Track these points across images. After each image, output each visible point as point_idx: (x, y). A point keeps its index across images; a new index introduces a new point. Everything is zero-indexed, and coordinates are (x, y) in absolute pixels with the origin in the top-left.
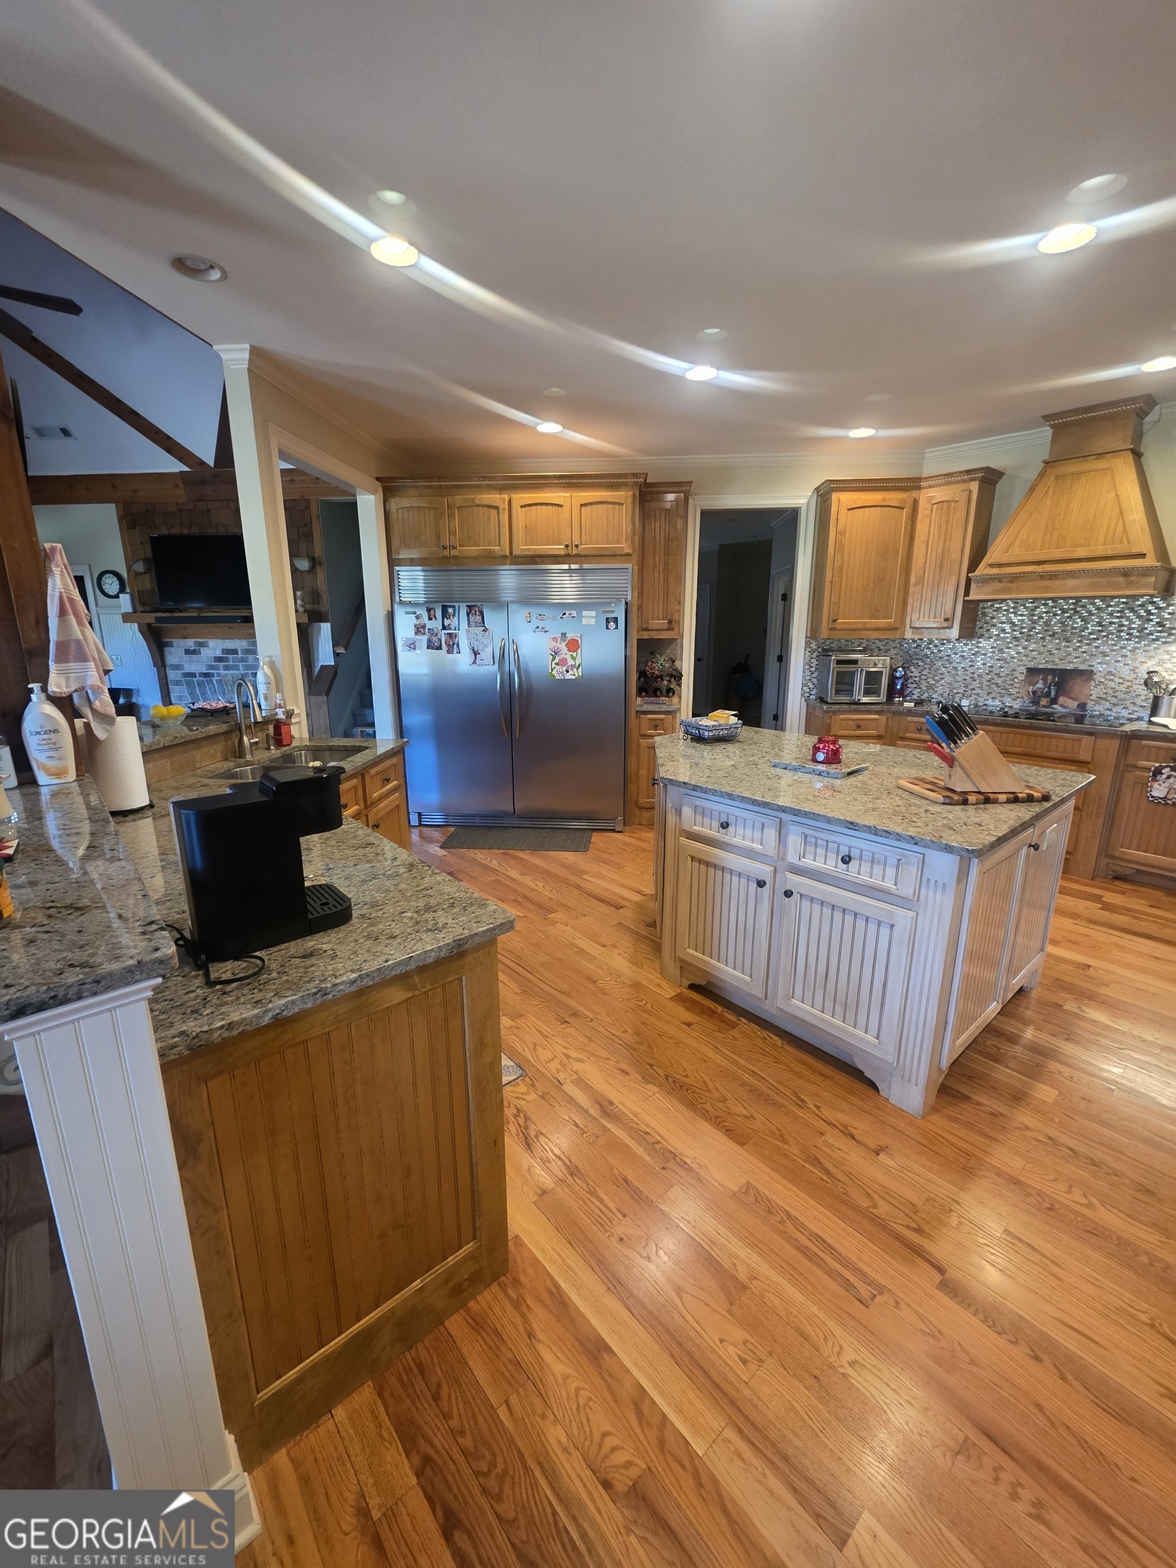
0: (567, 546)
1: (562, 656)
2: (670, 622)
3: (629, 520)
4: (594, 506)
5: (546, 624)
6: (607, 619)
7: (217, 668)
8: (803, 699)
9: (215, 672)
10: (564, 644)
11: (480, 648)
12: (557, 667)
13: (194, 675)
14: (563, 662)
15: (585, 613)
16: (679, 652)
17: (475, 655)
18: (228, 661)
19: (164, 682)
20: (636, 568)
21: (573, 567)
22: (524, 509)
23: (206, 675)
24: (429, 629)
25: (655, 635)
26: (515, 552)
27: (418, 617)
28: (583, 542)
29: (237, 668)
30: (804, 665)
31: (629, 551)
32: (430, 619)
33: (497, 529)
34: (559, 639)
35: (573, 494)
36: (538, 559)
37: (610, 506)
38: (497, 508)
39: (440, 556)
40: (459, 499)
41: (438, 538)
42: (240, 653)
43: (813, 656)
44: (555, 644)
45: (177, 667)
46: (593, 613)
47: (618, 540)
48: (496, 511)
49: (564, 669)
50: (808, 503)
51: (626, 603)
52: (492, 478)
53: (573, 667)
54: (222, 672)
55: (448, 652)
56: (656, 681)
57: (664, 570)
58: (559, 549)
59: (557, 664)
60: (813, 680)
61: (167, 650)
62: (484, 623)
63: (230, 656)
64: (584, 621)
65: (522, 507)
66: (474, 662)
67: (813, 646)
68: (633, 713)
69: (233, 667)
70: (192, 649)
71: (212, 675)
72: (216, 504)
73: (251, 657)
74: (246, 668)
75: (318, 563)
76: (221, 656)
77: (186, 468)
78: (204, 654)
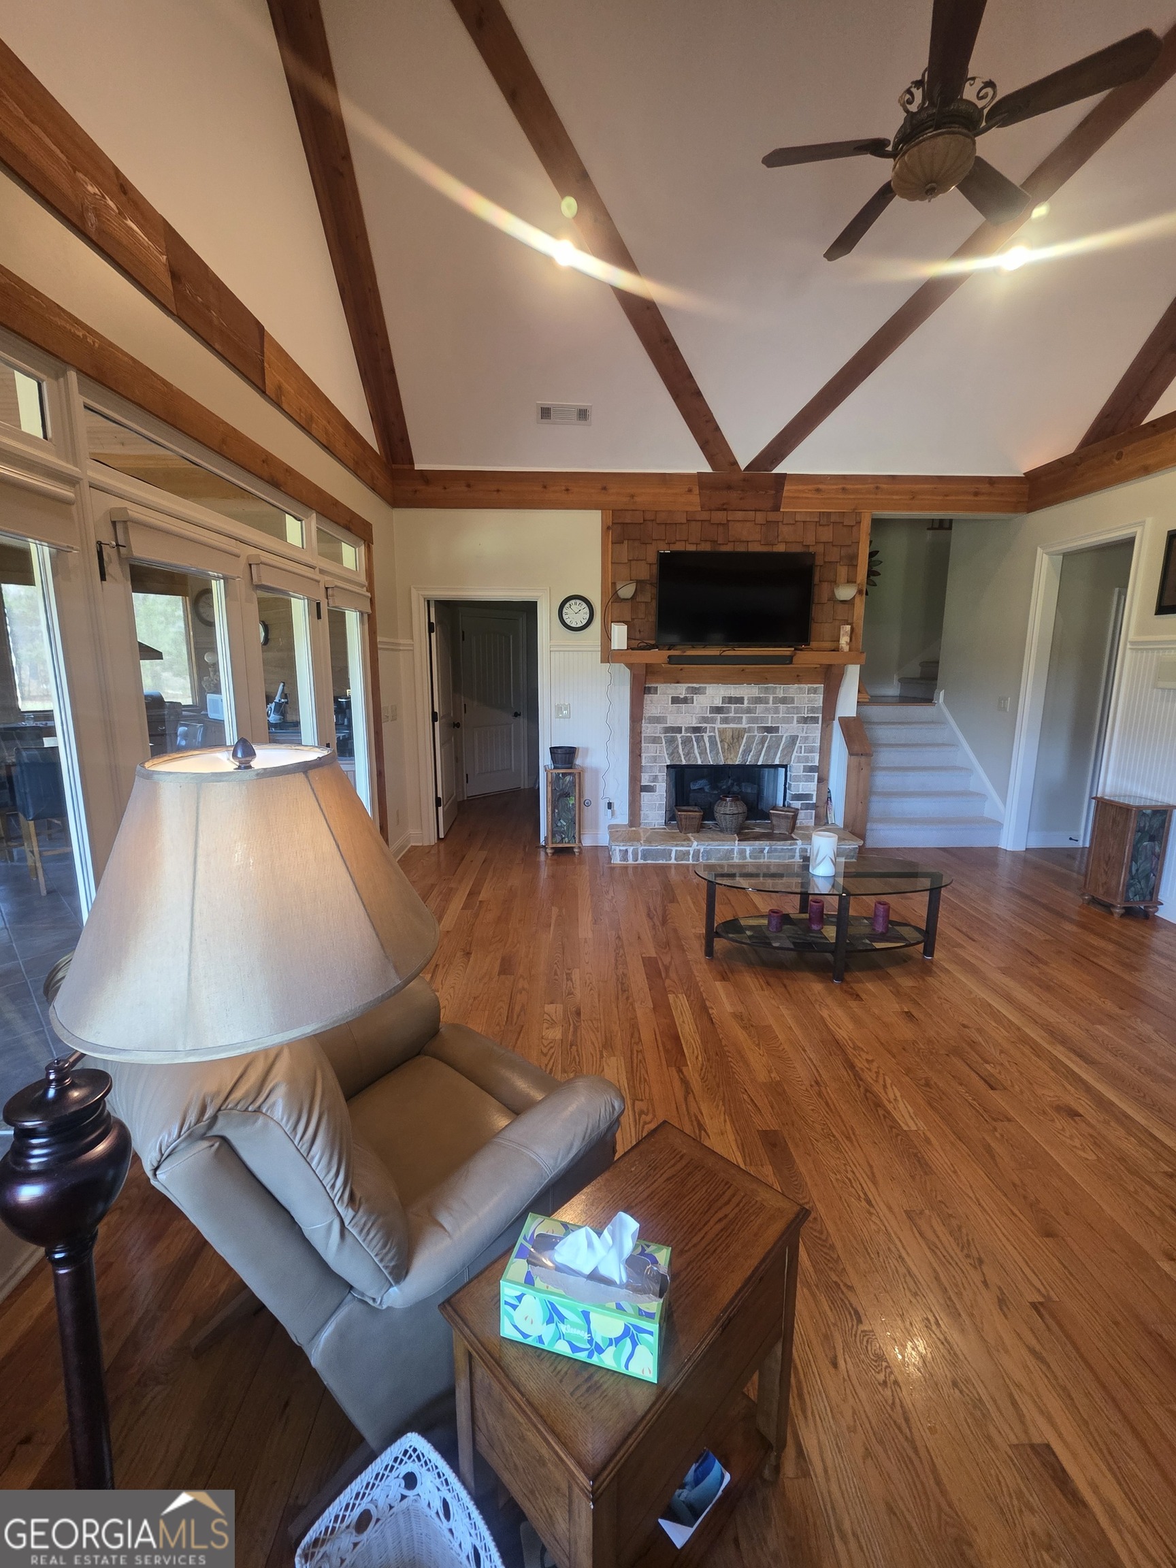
7: (713, 720)
9: (708, 726)
13: (679, 730)
18: (728, 713)
19: (638, 739)
23: (696, 730)
29: (739, 720)
42: (746, 702)
54: (718, 726)
61: (652, 697)
63: (733, 706)
69: (734, 720)
70: (682, 696)
71: (705, 730)
72: (739, 515)
73: (760, 707)
74: (751, 720)
75: (860, 592)
76: (720, 705)
77: (708, 469)
78: (697, 703)
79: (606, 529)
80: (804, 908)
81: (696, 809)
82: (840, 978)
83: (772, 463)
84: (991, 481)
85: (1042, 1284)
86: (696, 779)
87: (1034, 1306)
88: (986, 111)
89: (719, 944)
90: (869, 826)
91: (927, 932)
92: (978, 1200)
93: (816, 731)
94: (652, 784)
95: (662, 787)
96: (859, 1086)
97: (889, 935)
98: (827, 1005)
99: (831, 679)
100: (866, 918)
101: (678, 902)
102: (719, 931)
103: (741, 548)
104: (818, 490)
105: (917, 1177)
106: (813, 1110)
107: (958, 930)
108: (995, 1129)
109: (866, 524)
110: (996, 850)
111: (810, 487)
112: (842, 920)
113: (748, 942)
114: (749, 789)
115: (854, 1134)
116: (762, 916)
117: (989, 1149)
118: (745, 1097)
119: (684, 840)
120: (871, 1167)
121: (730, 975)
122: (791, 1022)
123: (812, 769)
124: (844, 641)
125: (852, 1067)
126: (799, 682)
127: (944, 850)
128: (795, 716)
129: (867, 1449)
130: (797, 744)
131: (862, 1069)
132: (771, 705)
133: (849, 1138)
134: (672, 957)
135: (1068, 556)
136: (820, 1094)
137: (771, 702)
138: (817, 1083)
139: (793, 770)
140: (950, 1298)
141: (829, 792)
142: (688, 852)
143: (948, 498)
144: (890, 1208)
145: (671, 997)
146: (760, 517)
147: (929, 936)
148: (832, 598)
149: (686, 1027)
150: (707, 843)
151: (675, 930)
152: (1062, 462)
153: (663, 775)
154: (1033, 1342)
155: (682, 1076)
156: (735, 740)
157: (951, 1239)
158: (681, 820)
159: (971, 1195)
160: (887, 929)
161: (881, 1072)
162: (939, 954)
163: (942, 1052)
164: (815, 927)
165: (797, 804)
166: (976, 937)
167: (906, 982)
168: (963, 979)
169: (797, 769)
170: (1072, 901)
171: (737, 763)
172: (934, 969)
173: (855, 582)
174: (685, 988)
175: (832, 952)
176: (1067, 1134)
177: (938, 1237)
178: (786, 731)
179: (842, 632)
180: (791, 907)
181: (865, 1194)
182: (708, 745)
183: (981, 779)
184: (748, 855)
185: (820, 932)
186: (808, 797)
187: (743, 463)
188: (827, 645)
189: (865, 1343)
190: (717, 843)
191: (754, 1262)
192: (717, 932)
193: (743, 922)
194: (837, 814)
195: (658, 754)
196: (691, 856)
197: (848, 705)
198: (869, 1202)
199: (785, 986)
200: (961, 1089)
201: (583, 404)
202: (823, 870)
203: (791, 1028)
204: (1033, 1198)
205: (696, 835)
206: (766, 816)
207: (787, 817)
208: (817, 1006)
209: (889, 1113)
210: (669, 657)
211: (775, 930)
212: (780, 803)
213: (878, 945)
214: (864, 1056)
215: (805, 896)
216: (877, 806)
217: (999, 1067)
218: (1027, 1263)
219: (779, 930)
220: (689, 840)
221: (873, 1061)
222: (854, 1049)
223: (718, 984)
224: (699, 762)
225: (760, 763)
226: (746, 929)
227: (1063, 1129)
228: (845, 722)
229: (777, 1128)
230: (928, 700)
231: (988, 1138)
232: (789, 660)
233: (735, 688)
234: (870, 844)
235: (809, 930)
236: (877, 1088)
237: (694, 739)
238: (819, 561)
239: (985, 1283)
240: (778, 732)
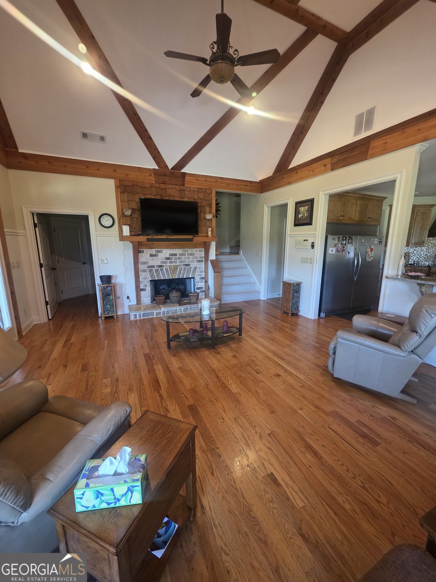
7: (166, 263)
11: (350, 251)
13: (154, 267)
17: (349, 254)
18: (172, 259)
19: (138, 271)
23: (160, 266)
27: (335, 240)
29: (176, 262)
32: (339, 241)
41: (339, 212)
42: (178, 255)
45: (144, 263)
53: (371, 257)
54: (168, 264)
55: (342, 253)
61: (141, 254)
63: (173, 257)
69: (174, 262)
70: (154, 254)
71: (163, 266)
72: (170, 186)
73: (183, 257)
74: (180, 262)
75: (214, 216)
76: (169, 257)
77: (157, 168)
78: (160, 256)
79: (117, 187)
80: (201, 326)
81: (163, 296)
82: (214, 348)
83: (180, 168)
84: (250, 182)
85: (271, 427)
86: (162, 285)
87: (269, 435)
88: (236, 59)
89: (173, 344)
90: (222, 296)
91: (239, 328)
92: (254, 408)
93: (203, 265)
94: (145, 288)
95: (149, 289)
96: (220, 382)
97: (228, 331)
98: (210, 358)
99: (206, 247)
100: (221, 327)
101: (157, 331)
102: (172, 339)
103: (172, 199)
104: (197, 180)
105: (237, 406)
106: (205, 394)
107: (249, 326)
108: (259, 385)
109: (214, 193)
110: (259, 300)
111: (195, 178)
112: (213, 329)
113: (183, 341)
114: (182, 287)
115: (218, 398)
116: (187, 331)
117: (257, 392)
118: (183, 395)
119: (159, 308)
120: (223, 407)
121: (177, 354)
122: (198, 366)
123: (202, 278)
124: (210, 233)
125: (217, 376)
126: (196, 248)
127: (245, 302)
128: (195, 260)
129: (223, 497)
130: (197, 270)
131: (221, 377)
133: (217, 400)
134: (155, 352)
135: (273, 208)
136: (208, 388)
137: (187, 255)
138: (207, 385)
139: (196, 279)
140: (247, 441)
141: (209, 286)
142: (161, 312)
143: (238, 186)
144: (229, 419)
145: (155, 366)
146: (178, 188)
147: (240, 330)
148: (205, 218)
149: (161, 376)
150: (167, 308)
151: (156, 342)
152: (269, 178)
153: (149, 284)
154: (269, 446)
155: (159, 394)
156: (175, 269)
157: (247, 423)
158: (157, 301)
159: (253, 408)
160: (228, 330)
161: (227, 376)
162: (243, 335)
163: (244, 365)
164: (205, 332)
165: (198, 291)
166: (254, 327)
167: (234, 346)
168: (251, 342)
169: (197, 278)
170: (279, 313)
171: (176, 278)
172: (242, 340)
173: (212, 213)
174: (160, 362)
175: (211, 340)
176: (277, 382)
177: (243, 423)
178: (193, 265)
179: (209, 230)
180: (197, 327)
181: (222, 417)
182: (165, 272)
183: (254, 278)
184: (182, 311)
185: (207, 334)
186: (202, 288)
187: (170, 167)
188: (205, 235)
189: (222, 464)
190: (171, 307)
191: (179, 449)
192: (171, 340)
193: (180, 335)
194: (212, 293)
195: (146, 276)
196: (162, 314)
197: (212, 255)
198: (223, 419)
199: (196, 354)
200: (250, 376)
201: (102, 134)
202: (206, 312)
203: (198, 368)
204: (269, 403)
205: (163, 305)
206: (188, 296)
207: (195, 296)
208: (206, 359)
209: (229, 388)
210: (147, 239)
211: (191, 336)
212: (193, 291)
213: (225, 335)
214: (221, 372)
215: (201, 322)
216: (224, 289)
217: (260, 367)
218: (267, 423)
219: (193, 335)
220: (160, 307)
221: (224, 373)
222: (218, 371)
223: (172, 358)
224: (162, 278)
225: (184, 277)
226: (182, 337)
227: (276, 381)
228: (212, 261)
229: (194, 403)
230: (238, 253)
231: (257, 389)
232: (192, 240)
233: (174, 250)
234: (223, 302)
235: (204, 334)
236: (226, 382)
237: (160, 270)
238: (199, 205)
239: (256, 433)
240: (190, 266)
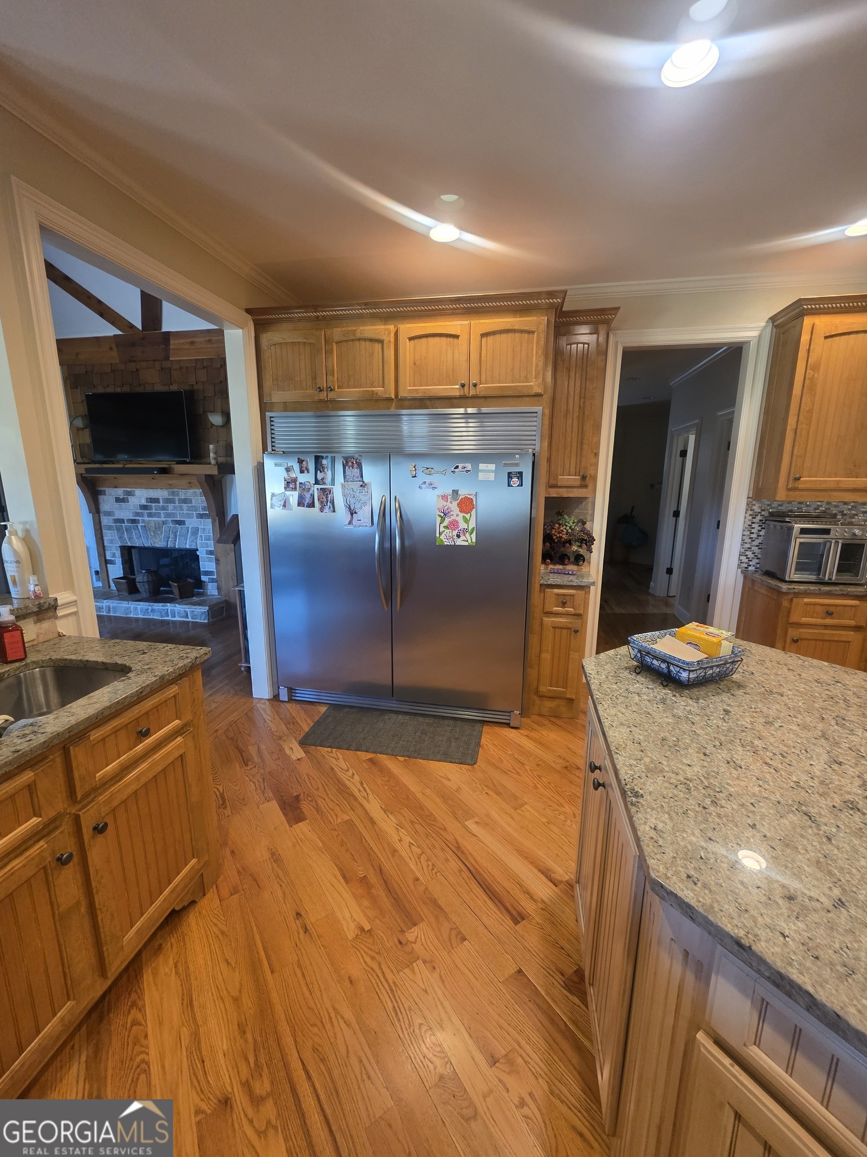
0: (463, 386)
1: (453, 518)
2: (584, 478)
3: (540, 352)
4: (497, 336)
5: (435, 479)
6: (509, 474)
7: (141, 515)
8: (740, 570)
9: (140, 518)
10: (455, 503)
11: (358, 506)
12: (447, 531)
13: (122, 521)
14: (453, 525)
15: (482, 466)
16: (590, 512)
17: (352, 514)
18: (151, 509)
19: (99, 527)
20: (547, 412)
21: (470, 410)
22: (412, 342)
23: (133, 521)
24: (301, 483)
25: (564, 493)
26: (402, 394)
27: (288, 470)
28: (483, 380)
29: (158, 515)
30: (744, 531)
31: (538, 390)
32: (302, 472)
33: (381, 368)
34: (449, 497)
35: (472, 322)
36: (428, 403)
37: (517, 335)
38: (381, 342)
39: (316, 398)
40: (337, 333)
41: (314, 378)
42: (161, 501)
43: (754, 520)
44: (445, 503)
45: (109, 514)
46: (492, 467)
47: (526, 377)
48: (380, 345)
49: (455, 533)
50: (760, 336)
51: (534, 455)
52: (376, 305)
53: (465, 531)
54: (146, 519)
55: (322, 510)
56: (564, 546)
57: (578, 417)
58: (454, 390)
59: (446, 527)
60: (753, 548)
61: (101, 498)
62: (362, 477)
63: (153, 504)
64: (481, 476)
65: (411, 339)
66: (350, 523)
67: (757, 508)
68: (537, 587)
69: (155, 515)
70: (121, 497)
71: (138, 521)
72: (143, 364)
73: (171, 506)
76: (146, 504)
77: (119, 332)
78: (131, 502)
79: (65, 380)
93: (207, 524)
94: (113, 559)
95: (119, 560)
103: (149, 389)
104: (192, 343)
111: (187, 341)
123: (211, 553)
124: (211, 457)
128: (194, 513)
130: (199, 534)
132: (177, 504)
137: (177, 502)
146: (157, 365)
153: (118, 553)
156: (158, 530)
165: (205, 578)
169: (202, 552)
178: (190, 524)
182: (141, 532)
186: (212, 573)
187: (137, 324)
195: (113, 538)
224: (138, 545)
225: (176, 547)
233: (153, 492)
237: (133, 528)
238: (197, 396)
240: (184, 524)
